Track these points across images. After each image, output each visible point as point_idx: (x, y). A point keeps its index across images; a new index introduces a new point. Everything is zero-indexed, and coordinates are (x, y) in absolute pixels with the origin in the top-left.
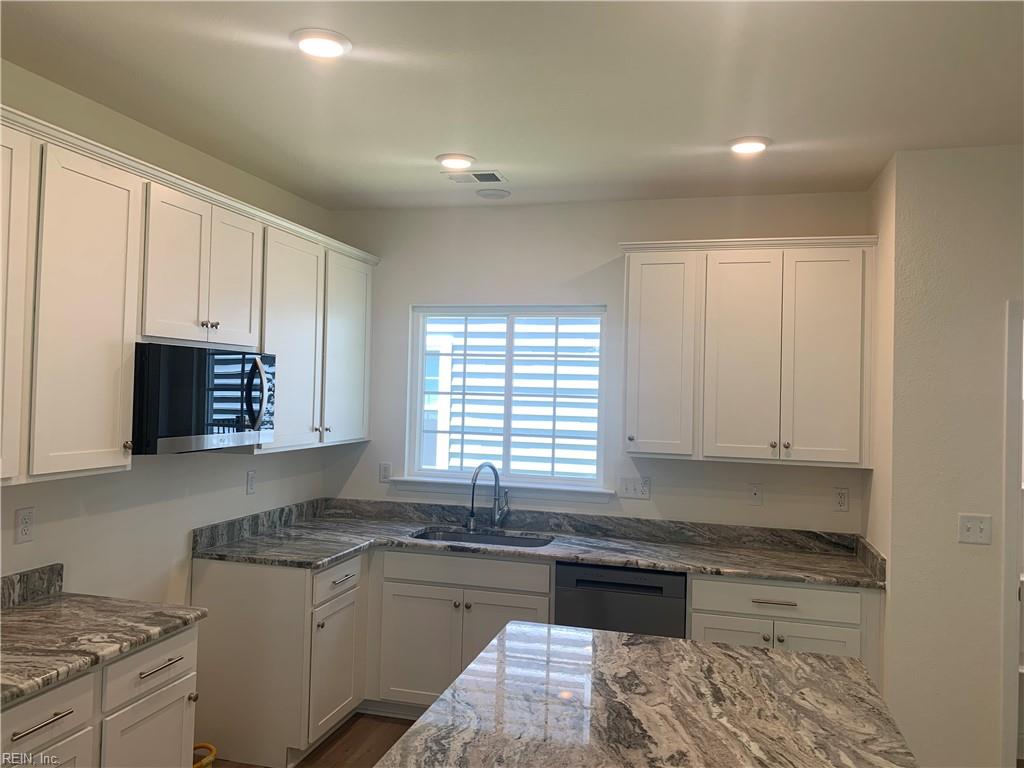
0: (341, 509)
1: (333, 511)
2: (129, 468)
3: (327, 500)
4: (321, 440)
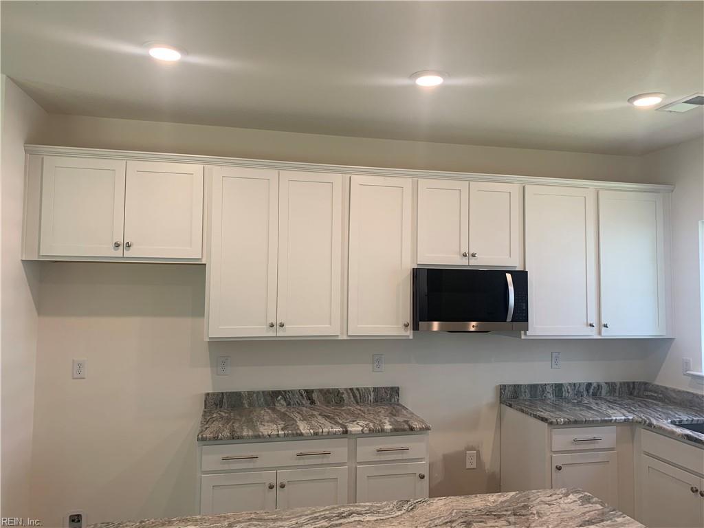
0: (655, 393)
1: (650, 393)
2: (411, 337)
3: (645, 384)
4: (600, 333)
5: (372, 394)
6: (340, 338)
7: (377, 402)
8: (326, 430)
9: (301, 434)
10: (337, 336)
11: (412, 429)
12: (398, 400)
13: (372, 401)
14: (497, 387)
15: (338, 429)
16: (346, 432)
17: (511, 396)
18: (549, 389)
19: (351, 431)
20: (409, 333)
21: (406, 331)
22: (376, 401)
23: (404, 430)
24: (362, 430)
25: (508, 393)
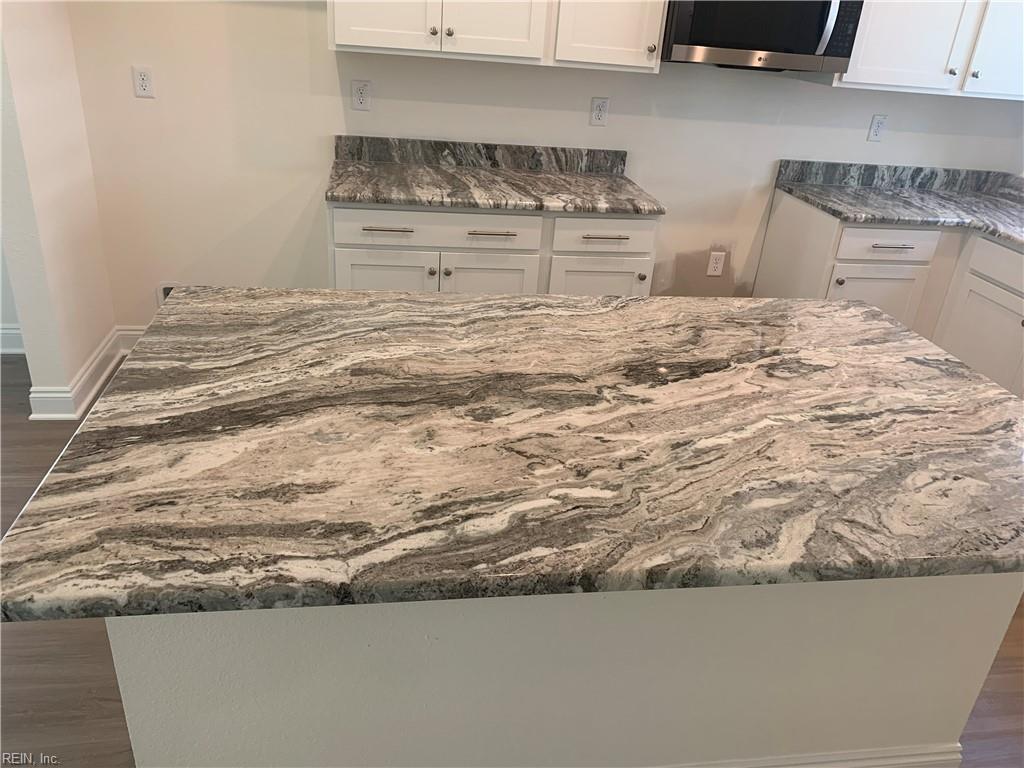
0: (1017, 190)
1: (1007, 190)
2: (657, 71)
3: (1006, 176)
4: (962, 87)
5: (585, 158)
6: (542, 64)
7: (590, 171)
8: (511, 202)
9: (476, 205)
10: (538, 59)
11: (637, 211)
12: (623, 171)
13: (584, 168)
14: (776, 162)
15: (529, 202)
16: (540, 207)
17: (794, 178)
18: (854, 172)
19: (548, 207)
20: (654, 64)
21: (650, 60)
22: (589, 169)
23: (626, 211)
24: (564, 207)
25: (790, 173)
